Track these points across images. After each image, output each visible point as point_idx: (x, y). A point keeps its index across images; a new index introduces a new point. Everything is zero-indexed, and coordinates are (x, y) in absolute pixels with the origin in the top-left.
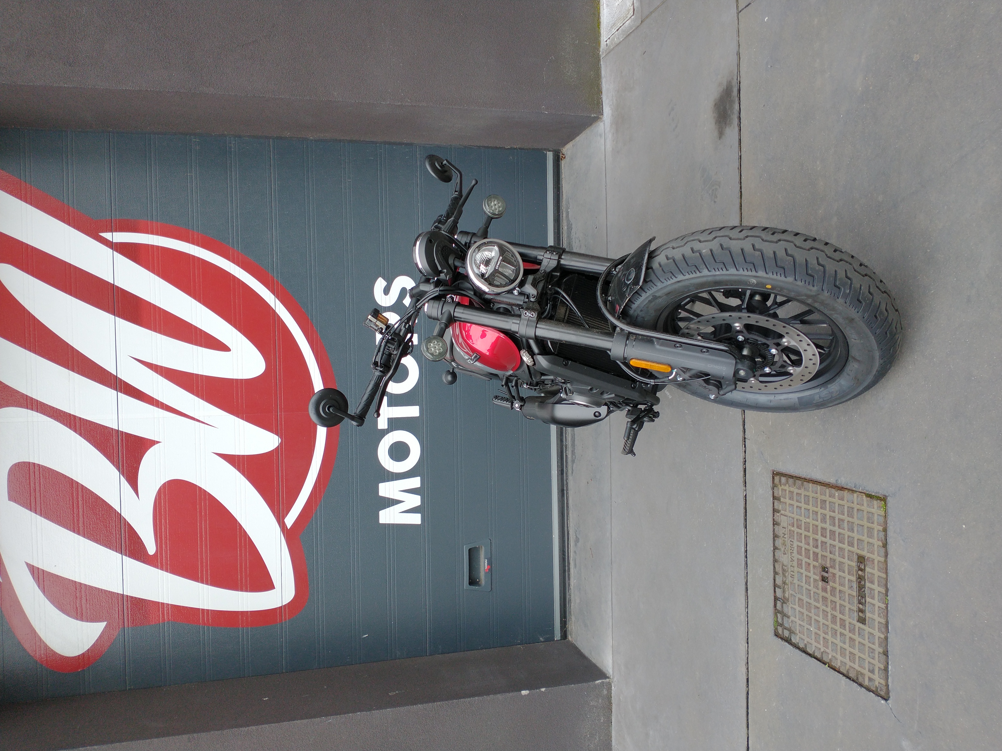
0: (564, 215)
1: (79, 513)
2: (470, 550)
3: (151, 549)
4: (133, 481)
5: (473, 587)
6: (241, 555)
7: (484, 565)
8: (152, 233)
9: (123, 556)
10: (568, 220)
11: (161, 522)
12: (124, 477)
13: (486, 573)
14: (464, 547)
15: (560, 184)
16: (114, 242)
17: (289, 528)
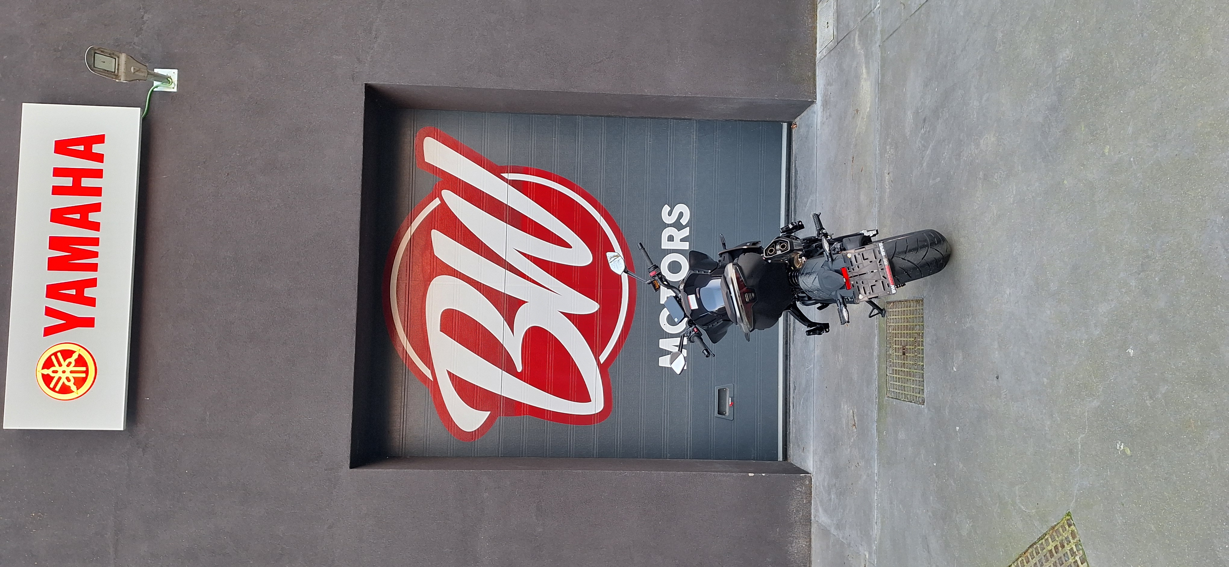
0: (793, 165)
1: (479, 342)
2: (719, 390)
3: (519, 369)
4: (511, 325)
5: (720, 416)
6: (572, 378)
7: (729, 401)
8: (531, 174)
9: (503, 371)
10: (796, 169)
11: (526, 352)
12: (506, 322)
13: (730, 407)
14: (716, 387)
15: (791, 145)
16: (509, 179)
17: (602, 363)
